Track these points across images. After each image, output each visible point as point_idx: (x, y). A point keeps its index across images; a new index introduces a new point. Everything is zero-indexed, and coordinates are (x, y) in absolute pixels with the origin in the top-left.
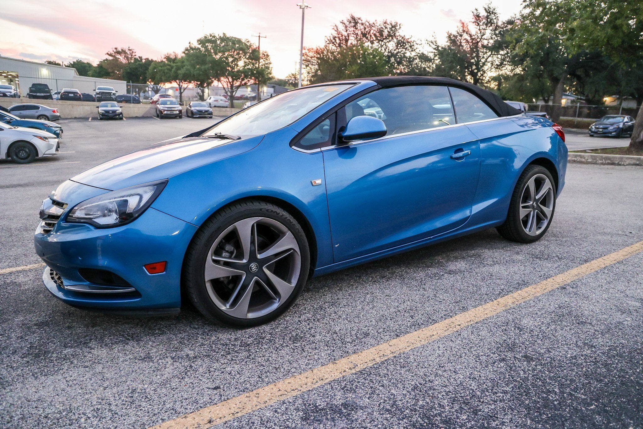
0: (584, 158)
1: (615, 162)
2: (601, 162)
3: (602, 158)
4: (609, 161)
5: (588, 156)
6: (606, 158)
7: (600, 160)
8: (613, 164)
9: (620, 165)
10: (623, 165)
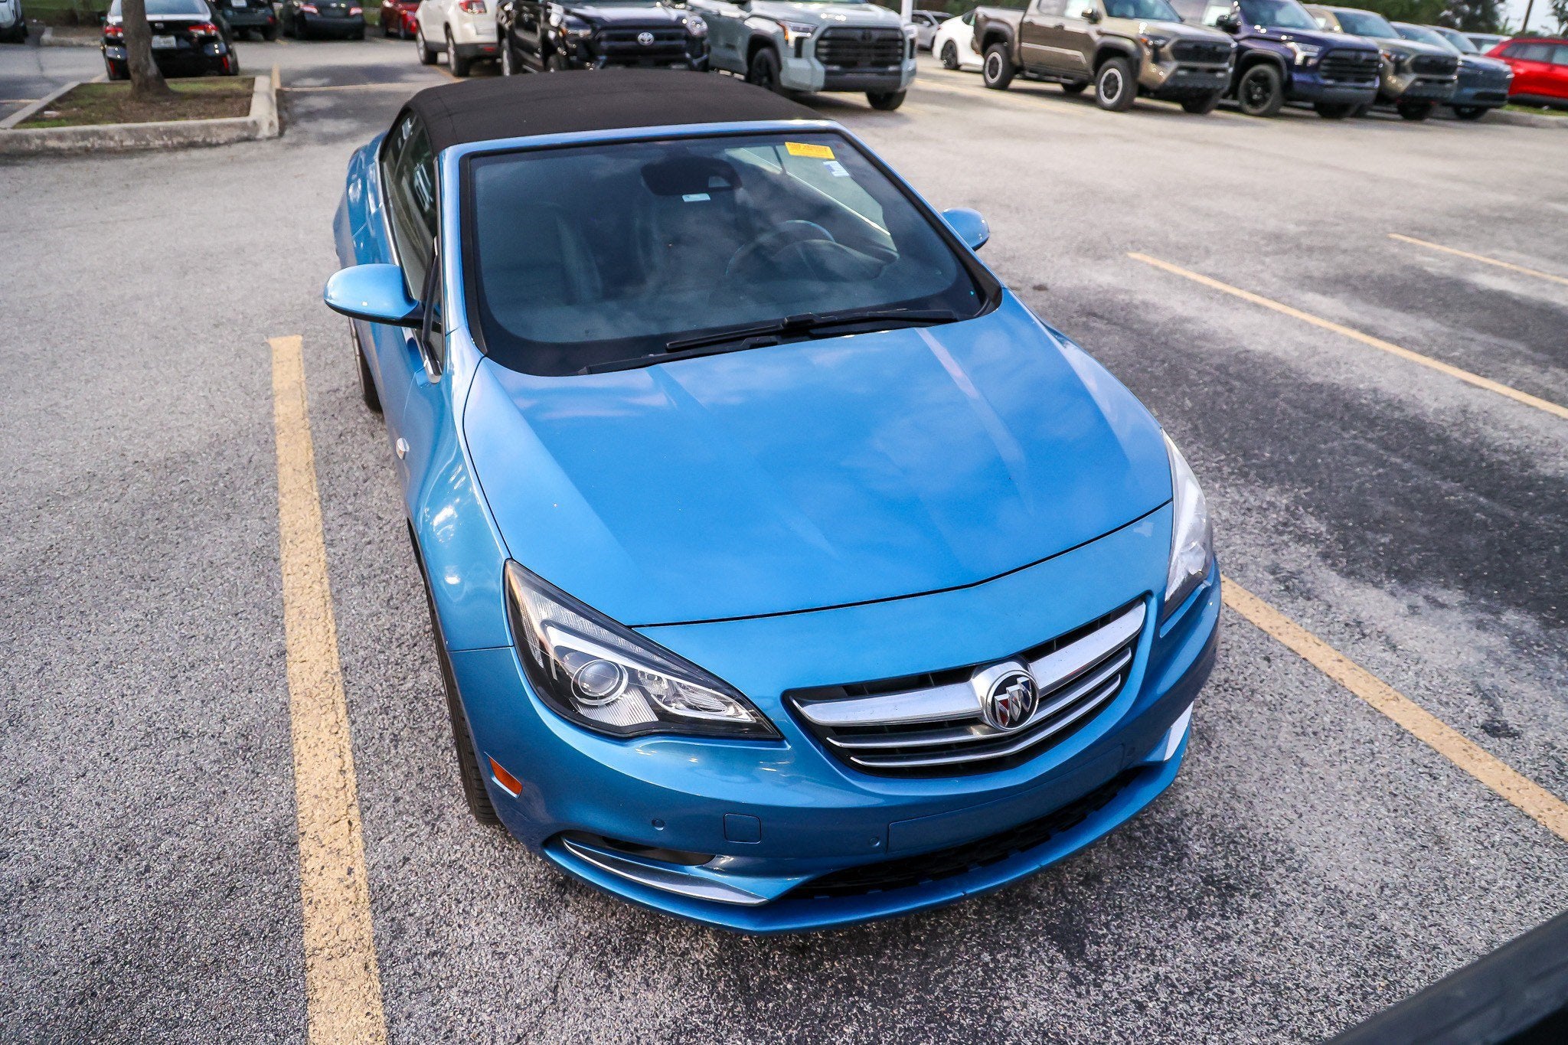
0: (111, 138)
1: (196, 139)
2: (161, 143)
3: (159, 133)
4: (181, 140)
5: (120, 132)
6: (171, 133)
7: (156, 138)
8: (192, 145)
9: (210, 145)
10: (217, 145)
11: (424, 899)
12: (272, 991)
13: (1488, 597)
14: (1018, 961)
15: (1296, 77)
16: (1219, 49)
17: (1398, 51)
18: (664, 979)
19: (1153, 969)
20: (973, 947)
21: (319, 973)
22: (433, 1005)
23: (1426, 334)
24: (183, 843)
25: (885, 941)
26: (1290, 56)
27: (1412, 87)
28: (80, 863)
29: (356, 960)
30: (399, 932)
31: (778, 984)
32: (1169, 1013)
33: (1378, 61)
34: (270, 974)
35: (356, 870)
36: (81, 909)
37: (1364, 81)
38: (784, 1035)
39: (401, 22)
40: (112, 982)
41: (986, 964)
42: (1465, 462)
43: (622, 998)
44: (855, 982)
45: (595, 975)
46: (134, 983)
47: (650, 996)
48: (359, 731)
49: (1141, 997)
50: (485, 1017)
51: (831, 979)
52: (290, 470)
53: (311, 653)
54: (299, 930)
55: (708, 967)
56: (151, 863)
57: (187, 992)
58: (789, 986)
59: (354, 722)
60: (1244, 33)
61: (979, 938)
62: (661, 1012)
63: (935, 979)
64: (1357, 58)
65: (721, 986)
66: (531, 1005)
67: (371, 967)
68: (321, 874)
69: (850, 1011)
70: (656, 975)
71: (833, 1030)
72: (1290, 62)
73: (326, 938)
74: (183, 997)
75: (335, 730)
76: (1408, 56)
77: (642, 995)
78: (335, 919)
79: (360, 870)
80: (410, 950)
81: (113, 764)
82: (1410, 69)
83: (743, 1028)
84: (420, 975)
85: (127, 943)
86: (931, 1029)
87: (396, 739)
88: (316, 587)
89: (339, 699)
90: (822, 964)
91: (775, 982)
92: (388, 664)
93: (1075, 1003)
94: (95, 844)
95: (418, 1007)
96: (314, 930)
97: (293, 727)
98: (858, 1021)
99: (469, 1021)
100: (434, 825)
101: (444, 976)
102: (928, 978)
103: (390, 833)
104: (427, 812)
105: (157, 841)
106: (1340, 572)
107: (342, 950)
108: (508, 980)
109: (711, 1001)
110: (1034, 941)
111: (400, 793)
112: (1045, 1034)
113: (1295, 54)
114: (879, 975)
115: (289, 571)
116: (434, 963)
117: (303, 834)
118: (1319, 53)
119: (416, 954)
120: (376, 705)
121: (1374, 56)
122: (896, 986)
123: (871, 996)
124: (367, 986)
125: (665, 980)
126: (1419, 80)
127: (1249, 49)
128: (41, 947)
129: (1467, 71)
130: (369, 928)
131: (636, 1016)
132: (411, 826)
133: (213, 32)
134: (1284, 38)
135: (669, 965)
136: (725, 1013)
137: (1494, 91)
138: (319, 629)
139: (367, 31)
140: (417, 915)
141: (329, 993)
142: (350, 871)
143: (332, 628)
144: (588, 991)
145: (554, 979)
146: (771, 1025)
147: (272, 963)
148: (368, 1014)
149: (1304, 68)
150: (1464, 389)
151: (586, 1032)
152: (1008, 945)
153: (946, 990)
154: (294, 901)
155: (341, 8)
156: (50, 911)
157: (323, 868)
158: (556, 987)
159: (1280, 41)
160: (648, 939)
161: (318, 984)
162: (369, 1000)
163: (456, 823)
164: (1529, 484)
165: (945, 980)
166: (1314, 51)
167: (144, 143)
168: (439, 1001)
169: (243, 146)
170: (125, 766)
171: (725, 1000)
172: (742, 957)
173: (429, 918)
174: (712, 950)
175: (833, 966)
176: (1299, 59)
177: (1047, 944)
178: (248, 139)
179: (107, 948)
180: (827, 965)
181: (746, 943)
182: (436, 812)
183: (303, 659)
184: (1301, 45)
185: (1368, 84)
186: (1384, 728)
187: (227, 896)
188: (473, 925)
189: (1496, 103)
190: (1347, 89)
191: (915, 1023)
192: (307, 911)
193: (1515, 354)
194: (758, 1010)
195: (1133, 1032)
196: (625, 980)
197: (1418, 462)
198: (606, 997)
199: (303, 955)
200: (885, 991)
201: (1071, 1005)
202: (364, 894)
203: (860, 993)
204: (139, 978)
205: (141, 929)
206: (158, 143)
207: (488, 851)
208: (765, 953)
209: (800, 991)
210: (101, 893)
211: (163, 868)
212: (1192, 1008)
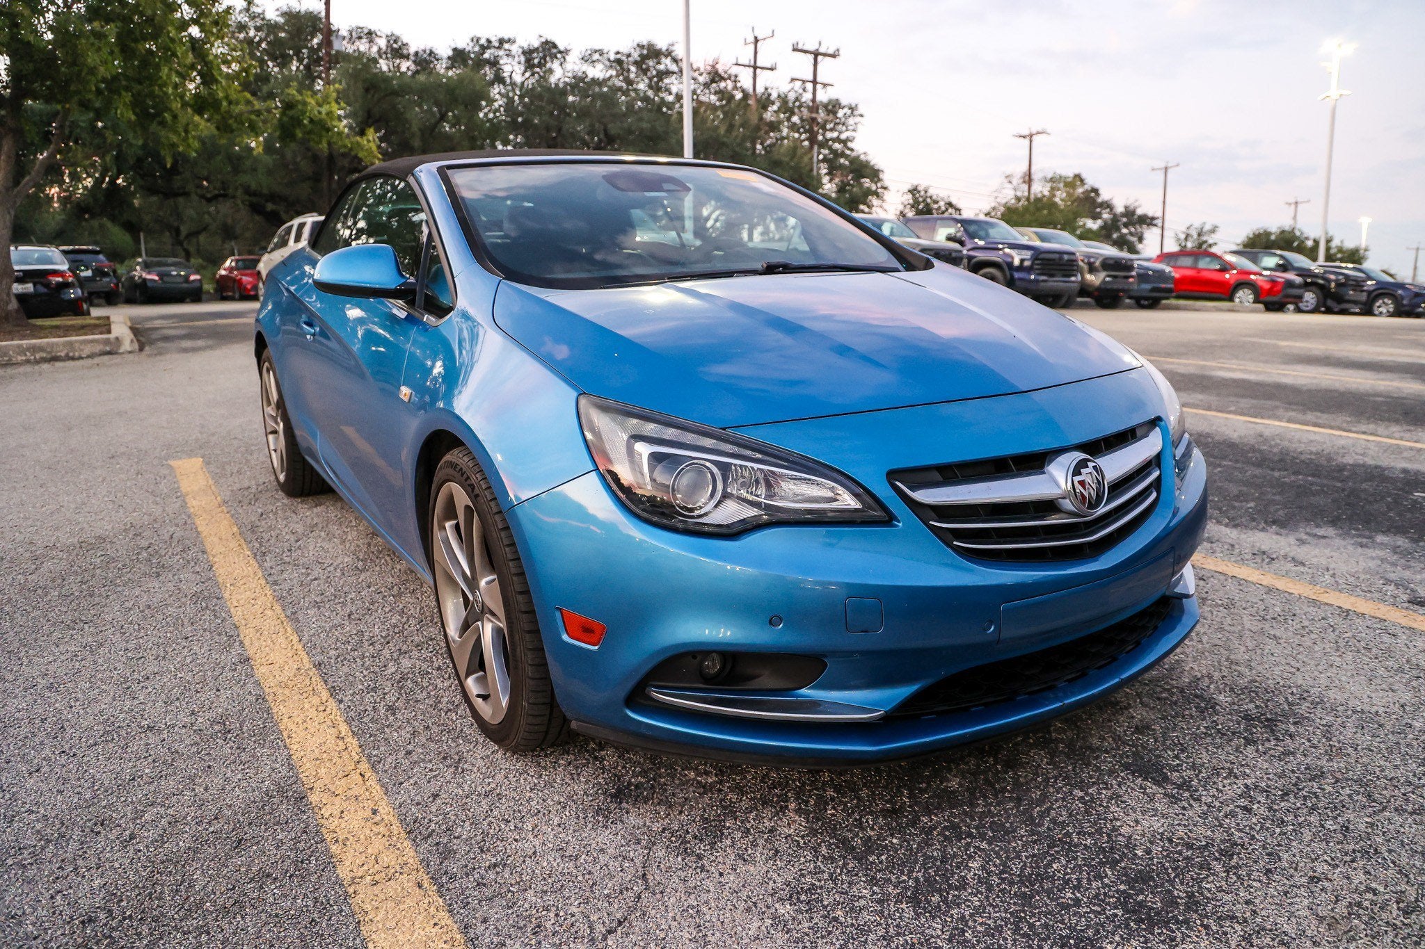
1: (58, 354)
2: (24, 358)
3: (22, 350)
4: (44, 355)
6: (34, 349)
7: (19, 354)
8: (55, 359)
9: (73, 359)
10: (80, 358)
11: (467, 823)
12: (313, 920)
13: (1357, 529)
14: (1111, 792)
15: (1016, 275)
16: (954, 255)
17: (1089, 256)
18: (760, 854)
19: (1240, 782)
20: (1061, 788)
21: (364, 898)
22: (510, 908)
23: (1201, 401)
24: (171, 811)
25: (973, 794)
26: (1009, 260)
27: (1104, 282)
28: (48, 841)
29: (407, 881)
30: (448, 853)
31: (883, 841)
32: (1275, 811)
33: (1076, 261)
34: (307, 906)
35: (381, 809)
36: (57, 878)
37: (1070, 276)
38: (909, 878)
39: (236, 285)
40: (110, 937)
41: (1082, 798)
42: (1281, 460)
43: (721, 874)
44: (961, 828)
45: (683, 860)
46: (138, 934)
47: (752, 869)
48: (349, 707)
49: (1242, 802)
50: (573, 909)
51: (935, 829)
52: (216, 540)
53: (278, 657)
54: (330, 864)
55: (803, 837)
56: (136, 832)
57: (208, 933)
58: (895, 841)
59: (341, 702)
60: (969, 246)
61: (1063, 780)
62: (770, 879)
63: (1038, 816)
64: (1061, 259)
65: (824, 850)
66: (621, 893)
67: (426, 885)
68: (341, 817)
69: (967, 850)
70: (750, 851)
71: (958, 867)
72: (1010, 265)
73: (365, 868)
74: (204, 938)
75: (322, 708)
76: (1097, 258)
77: (742, 868)
78: (370, 851)
79: (385, 809)
80: (466, 866)
81: (71, 759)
82: (1100, 268)
83: (864, 879)
84: (484, 885)
85: (122, 901)
86: (1057, 852)
87: (391, 709)
88: (269, 613)
89: (319, 686)
90: (919, 820)
91: (878, 839)
92: (364, 658)
93: (1184, 815)
94: (63, 824)
95: (492, 912)
96: (347, 863)
97: (274, 711)
98: (980, 856)
99: (557, 915)
100: (457, 768)
101: (513, 882)
102: (1031, 816)
103: (409, 778)
104: (445, 758)
105: (139, 814)
106: (1227, 525)
107: (387, 875)
108: (587, 877)
109: (819, 863)
110: (1117, 777)
111: (410, 747)
112: (1170, 841)
113: (1013, 258)
114: (981, 819)
115: (236, 604)
116: (497, 873)
117: (311, 789)
118: (1032, 256)
119: (474, 869)
120: (360, 687)
121: (1072, 257)
122: (1004, 826)
123: (982, 837)
124: (426, 901)
125: (762, 854)
126: (1108, 276)
127: (975, 257)
128: (13, 917)
129: (1142, 271)
130: (412, 854)
131: (743, 886)
132: (431, 770)
133: (70, 279)
134: (1000, 246)
135: (761, 842)
136: (839, 871)
137: (1163, 286)
138: (281, 640)
139: (204, 297)
140: (464, 837)
141: (383, 912)
142: (375, 812)
143: (295, 638)
144: (683, 874)
145: (640, 869)
146: (891, 872)
147: (305, 896)
148: (435, 924)
149: (1021, 268)
150: (1253, 425)
151: (693, 907)
152: (1094, 783)
153: (1054, 821)
154: (317, 843)
155: (180, 275)
156: (18, 884)
157: (342, 812)
158: (644, 875)
159: (1000, 249)
160: (728, 825)
161: (368, 907)
162: (432, 913)
163: (480, 763)
164: (1342, 468)
165: (1049, 814)
166: (1027, 254)
167: (6, 359)
168: (515, 903)
169: (106, 358)
170: (86, 759)
171: (832, 859)
172: (835, 825)
173: (479, 838)
174: (800, 824)
175: (932, 819)
176: (1017, 262)
177: (1130, 777)
178: (109, 353)
179: (98, 908)
180: (925, 819)
181: (833, 815)
182: (456, 757)
183: (270, 662)
184: (1016, 251)
185: (1073, 279)
186: (1330, 610)
187: (235, 848)
188: (530, 837)
189: (1167, 295)
190: (1055, 283)
191: (1038, 850)
192: (334, 849)
193: (1277, 407)
194: (872, 863)
195: (1251, 828)
196: (719, 859)
197: (1244, 463)
198: (704, 875)
199: (341, 885)
200: (993, 831)
201: (1181, 816)
202: (396, 828)
203: (970, 835)
204: (145, 930)
205: (137, 886)
206: (20, 358)
207: (525, 779)
208: (856, 820)
209: (908, 843)
210: (80, 862)
211: (153, 834)
212: (1294, 804)
